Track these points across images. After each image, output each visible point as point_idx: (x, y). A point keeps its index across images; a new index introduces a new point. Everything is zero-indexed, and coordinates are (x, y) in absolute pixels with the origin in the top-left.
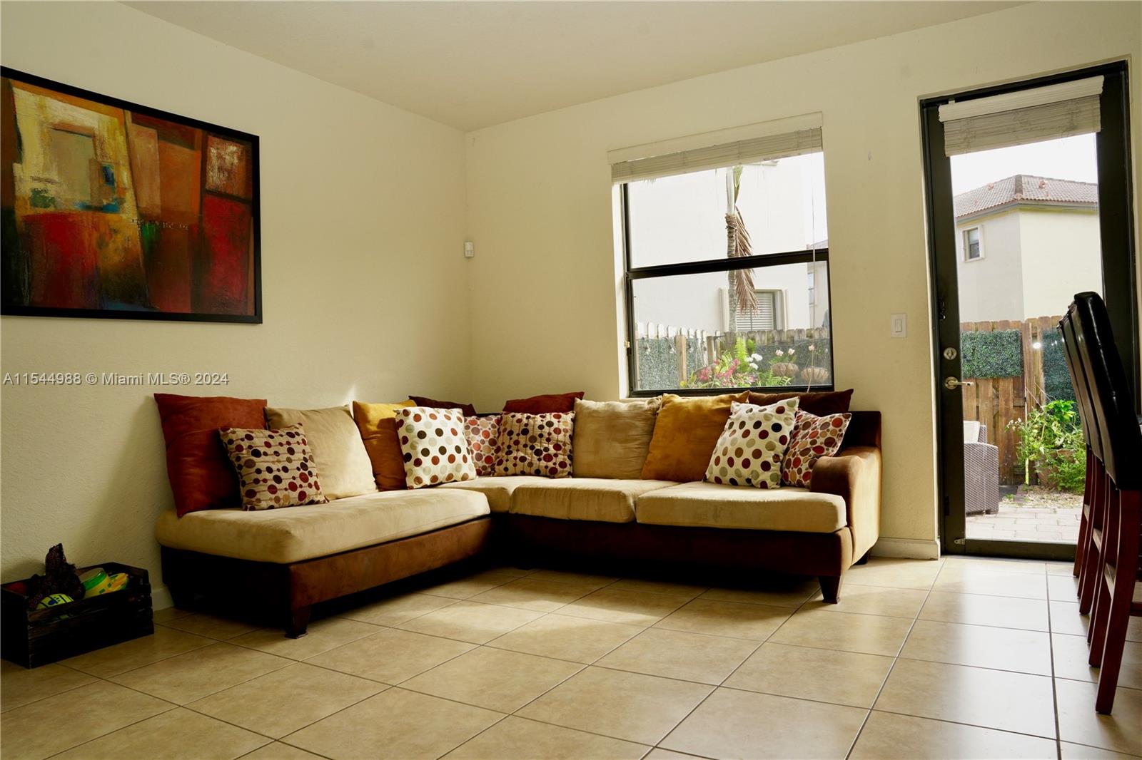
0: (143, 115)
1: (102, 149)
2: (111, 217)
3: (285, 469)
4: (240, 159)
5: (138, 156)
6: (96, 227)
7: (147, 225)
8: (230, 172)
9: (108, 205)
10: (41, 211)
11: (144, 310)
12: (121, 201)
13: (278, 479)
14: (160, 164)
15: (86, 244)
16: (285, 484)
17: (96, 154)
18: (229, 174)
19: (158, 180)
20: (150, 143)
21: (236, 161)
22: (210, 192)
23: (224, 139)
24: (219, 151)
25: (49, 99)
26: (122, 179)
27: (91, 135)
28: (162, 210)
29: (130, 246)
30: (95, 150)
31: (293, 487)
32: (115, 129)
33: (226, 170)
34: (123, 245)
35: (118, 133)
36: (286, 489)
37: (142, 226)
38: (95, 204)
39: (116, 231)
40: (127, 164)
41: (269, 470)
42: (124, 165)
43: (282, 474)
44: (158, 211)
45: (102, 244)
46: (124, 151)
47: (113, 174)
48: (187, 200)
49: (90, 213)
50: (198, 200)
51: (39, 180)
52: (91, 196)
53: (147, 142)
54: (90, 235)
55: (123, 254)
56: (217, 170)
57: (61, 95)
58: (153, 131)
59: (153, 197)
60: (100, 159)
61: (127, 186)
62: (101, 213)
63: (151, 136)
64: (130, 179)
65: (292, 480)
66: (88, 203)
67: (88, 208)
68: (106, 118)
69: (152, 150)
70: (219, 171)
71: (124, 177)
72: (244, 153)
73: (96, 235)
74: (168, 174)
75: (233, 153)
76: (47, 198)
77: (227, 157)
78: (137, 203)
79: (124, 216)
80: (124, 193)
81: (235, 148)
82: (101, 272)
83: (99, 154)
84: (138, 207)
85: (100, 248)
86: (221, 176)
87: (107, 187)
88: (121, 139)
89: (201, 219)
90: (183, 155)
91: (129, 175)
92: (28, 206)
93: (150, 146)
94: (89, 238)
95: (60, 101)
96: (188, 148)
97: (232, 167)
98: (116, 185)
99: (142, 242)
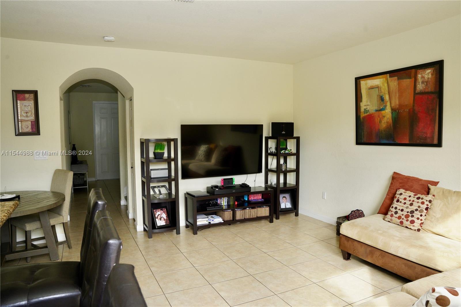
0: (392, 73)
1: (380, 90)
2: (383, 112)
3: (402, 210)
4: (432, 75)
5: (391, 89)
6: (379, 116)
7: (394, 112)
8: (427, 82)
9: (382, 108)
10: (366, 114)
11: (393, 142)
12: (386, 106)
13: (396, 213)
14: (398, 89)
15: (376, 122)
16: (397, 215)
17: (379, 93)
18: (427, 83)
19: (398, 95)
20: (395, 82)
21: (430, 76)
22: (418, 94)
23: (424, 69)
24: (422, 75)
25: (368, 81)
26: (386, 98)
27: (378, 87)
28: (399, 106)
29: (389, 121)
30: (379, 91)
31: (399, 218)
32: (384, 82)
33: (425, 82)
34: (386, 121)
35: (385, 83)
36: (396, 217)
37: (392, 113)
38: (379, 109)
39: (384, 117)
40: (388, 94)
41: (396, 208)
42: (387, 94)
43: (399, 212)
44: (398, 106)
45: (380, 122)
46: (387, 89)
47: (383, 98)
48: (409, 99)
49: (377, 112)
50: (413, 98)
51: (365, 106)
52: (378, 107)
53: (394, 82)
54: (377, 119)
55: (386, 124)
56: (421, 83)
57: (370, 78)
58: (396, 78)
59: (396, 102)
60: (380, 94)
61: (388, 100)
62: (380, 112)
63: (395, 80)
64: (389, 98)
65: (401, 215)
66: (377, 109)
67: (377, 111)
68: (381, 80)
69: (396, 85)
70: (422, 84)
71: (387, 97)
72: (435, 71)
73: (379, 119)
74: (401, 91)
75: (429, 73)
76: (367, 110)
77: (426, 76)
78: (391, 106)
79: (387, 111)
80: (387, 103)
81: (430, 70)
82: (380, 130)
83: (380, 92)
84: (391, 107)
85: (380, 123)
86: (423, 85)
87: (382, 102)
88: (386, 85)
89: (414, 106)
90: (407, 82)
91: (388, 96)
92: (363, 114)
93: (395, 83)
94: (377, 120)
95: (370, 80)
96: (409, 79)
97: (428, 80)
98: (384, 101)
99: (392, 119)
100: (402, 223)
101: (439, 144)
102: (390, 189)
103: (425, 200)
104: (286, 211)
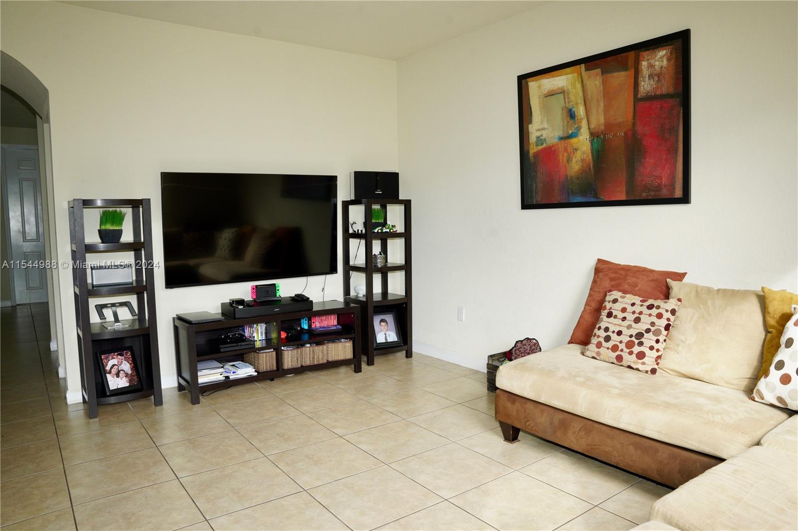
0: (590, 62)
1: (568, 98)
2: (574, 140)
3: (619, 333)
4: (669, 60)
5: (589, 93)
6: (566, 150)
7: (595, 140)
8: (659, 75)
9: (572, 133)
10: (540, 148)
11: (593, 200)
12: (579, 128)
13: (608, 339)
14: (604, 92)
15: (561, 161)
16: (610, 344)
17: (565, 103)
18: (659, 77)
19: (602, 105)
20: (596, 80)
21: (665, 63)
22: (642, 99)
23: (653, 49)
24: (649, 61)
25: (542, 80)
26: (580, 113)
27: (562, 92)
28: (605, 126)
29: (585, 157)
30: (565, 99)
31: (615, 348)
32: (575, 81)
33: (656, 75)
34: (580, 158)
35: (577, 82)
36: (608, 348)
37: (592, 142)
38: (565, 135)
39: (576, 150)
40: (583, 103)
41: (607, 330)
42: (581, 103)
43: (614, 337)
44: (603, 128)
45: (569, 160)
46: (581, 94)
47: (574, 112)
48: (623, 111)
49: (563, 142)
50: (632, 109)
51: (539, 130)
52: (563, 131)
53: (594, 80)
54: (563, 156)
55: (581, 164)
56: (647, 79)
57: (547, 75)
58: (599, 71)
59: (599, 120)
60: (567, 105)
61: (582, 117)
62: (568, 140)
63: (597, 75)
64: (584, 111)
65: (618, 343)
66: (562, 136)
67: (561, 139)
68: (570, 76)
69: (598, 84)
70: (649, 79)
71: (581, 111)
72: (674, 52)
73: (566, 155)
74: (608, 95)
75: (662, 57)
76: (541, 139)
77: (657, 63)
78: (589, 127)
79: (581, 138)
80: (581, 122)
81: (664, 52)
82: (569, 178)
83: (567, 102)
84: (589, 129)
85: (568, 163)
86: (652, 82)
87: (572, 121)
88: (579, 86)
89: (634, 124)
90: (621, 78)
91: (584, 108)
92: (535, 147)
93: (597, 82)
94: (562, 157)
95: (547, 78)
96: (623, 71)
97: (661, 70)
98: (576, 118)
99: (592, 152)
100: (619, 358)
101: (685, 199)
102: (592, 293)
103: (665, 310)
104: (388, 349)
